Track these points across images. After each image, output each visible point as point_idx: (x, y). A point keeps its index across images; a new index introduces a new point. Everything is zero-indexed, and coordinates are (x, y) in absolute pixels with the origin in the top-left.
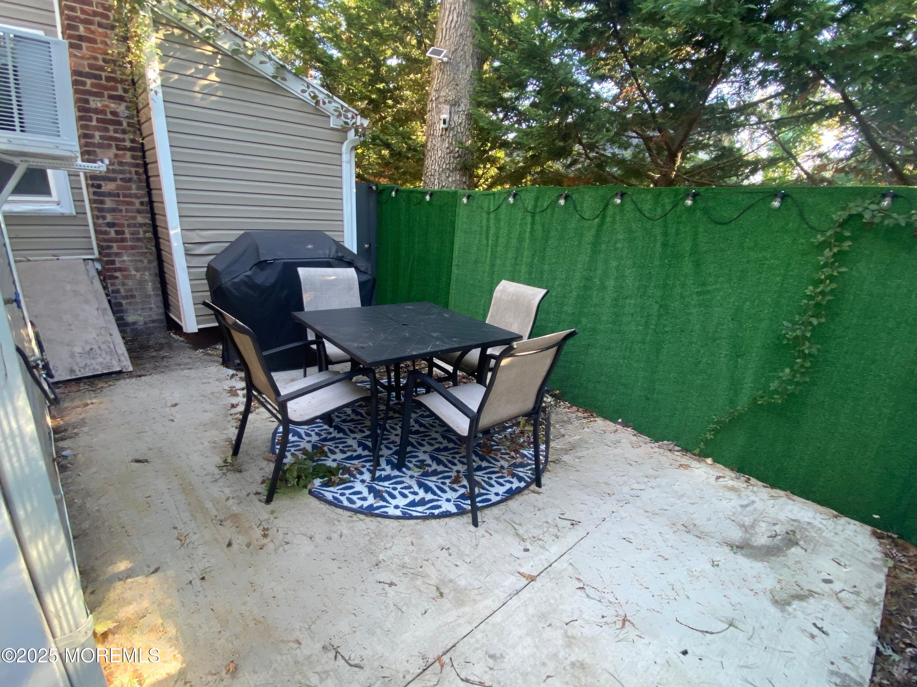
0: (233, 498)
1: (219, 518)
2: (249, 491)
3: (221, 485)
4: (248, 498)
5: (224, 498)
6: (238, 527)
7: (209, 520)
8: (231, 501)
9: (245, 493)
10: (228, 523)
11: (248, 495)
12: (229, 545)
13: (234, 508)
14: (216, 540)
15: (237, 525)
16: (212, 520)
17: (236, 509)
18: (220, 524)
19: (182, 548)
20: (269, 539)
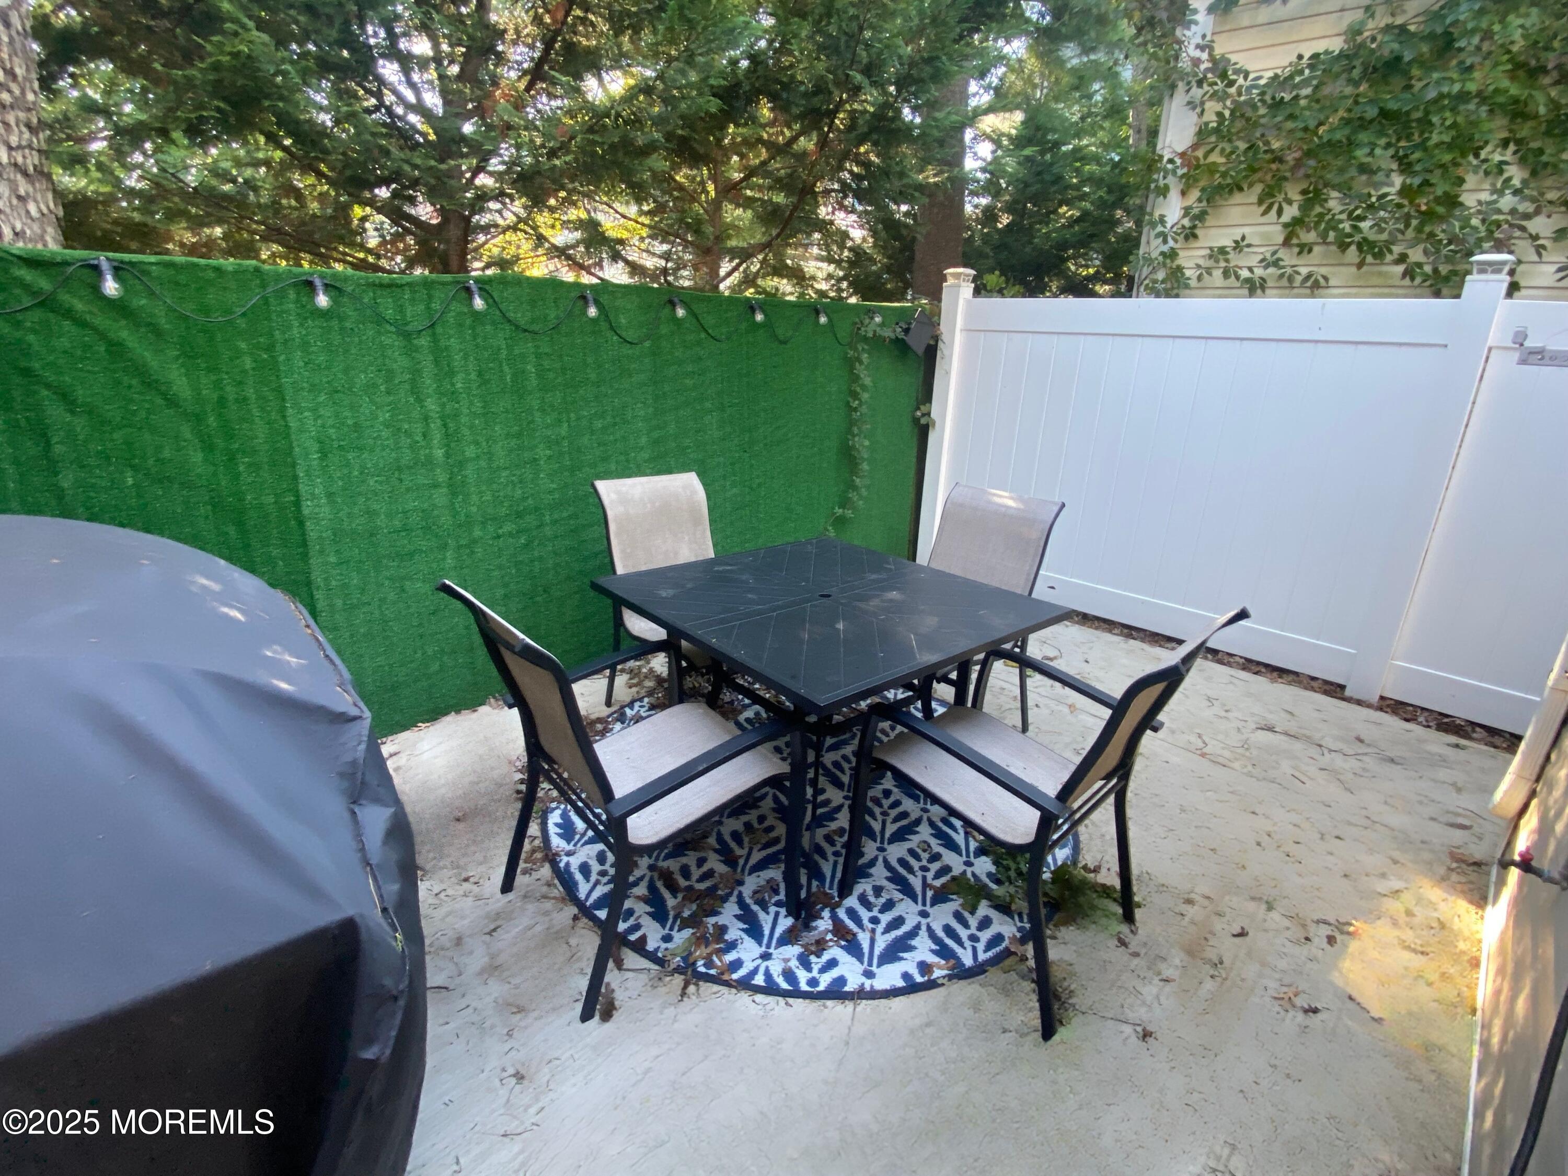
0: (1159, 973)
1: (1212, 972)
2: (1126, 957)
3: (1143, 1010)
4: (1143, 952)
5: (1168, 988)
6: (1206, 939)
7: (1228, 983)
8: (1168, 972)
9: (1136, 961)
10: (1211, 954)
11: (1136, 955)
12: (1242, 934)
13: (1177, 961)
14: (1249, 954)
15: (1203, 942)
16: (1225, 979)
17: (1178, 958)
18: (1221, 963)
19: (1300, 989)
20: (1192, 896)
